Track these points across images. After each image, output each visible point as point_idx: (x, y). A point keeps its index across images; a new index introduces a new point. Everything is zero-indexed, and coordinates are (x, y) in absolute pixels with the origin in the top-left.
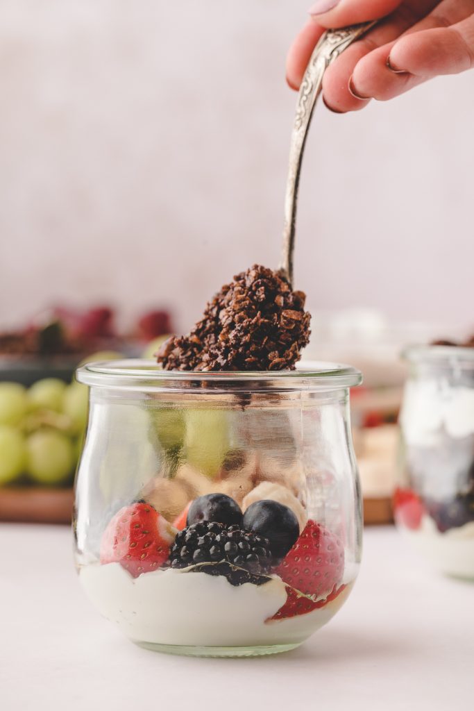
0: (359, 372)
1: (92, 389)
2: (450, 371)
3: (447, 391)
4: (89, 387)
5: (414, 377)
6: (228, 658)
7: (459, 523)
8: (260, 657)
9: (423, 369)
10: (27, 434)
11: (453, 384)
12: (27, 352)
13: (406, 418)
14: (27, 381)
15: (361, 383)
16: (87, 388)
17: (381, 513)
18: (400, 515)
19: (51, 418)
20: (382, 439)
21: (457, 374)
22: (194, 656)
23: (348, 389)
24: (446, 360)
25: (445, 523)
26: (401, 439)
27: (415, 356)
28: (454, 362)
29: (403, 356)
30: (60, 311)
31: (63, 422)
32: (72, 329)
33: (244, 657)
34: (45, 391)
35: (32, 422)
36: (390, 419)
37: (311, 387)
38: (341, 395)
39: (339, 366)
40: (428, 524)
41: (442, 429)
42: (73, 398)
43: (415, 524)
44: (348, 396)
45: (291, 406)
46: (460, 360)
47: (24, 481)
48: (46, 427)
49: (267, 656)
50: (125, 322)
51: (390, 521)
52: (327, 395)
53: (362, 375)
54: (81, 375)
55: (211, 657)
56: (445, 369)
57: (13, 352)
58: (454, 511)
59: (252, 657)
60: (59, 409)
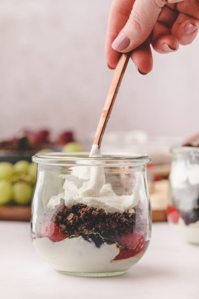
0: (150, 158)
1: (38, 165)
2: (191, 157)
3: (189, 165)
4: (37, 164)
5: (176, 160)
6: (94, 277)
7: (194, 221)
8: (108, 277)
9: (179, 156)
10: (13, 183)
11: (192, 163)
12: (13, 149)
13: (172, 177)
14: (13, 161)
15: (151, 162)
16: (36, 164)
17: (162, 217)
18: (170, 218)
19: (23, 177)
20: (162, 185)
21: (194, 158)
22: (80, 277)
23: (146, 165)
24: (189, 153)
25: (188, 221)
26: (170, 186)
27: (176, 151)
28: (192, 154)
29: (171, 151)
30: (27, 132)
31: (28, 178)
32: (32, 139)
33: (101, 277)
34: (21, 166)
35: (15, 178)
36: (165, 177)
37: (129, 164)
38: (143, 167)
39: (142, 155)
40: (181, 221)
41: (187, 181)
42: (32, 169)
43: (176, 221)
44: (146, 168)
45: (120, 172)
46: (195, 152)
47: (12, 203)
48: (21, 181)
49: (111, 277)
50: (54, 137)
51: (165, 220)
52: (137, 167)
53: (152, 159)
54: (34, 159)
55: (87, 277)
56: (189, 156)
57: (7, 149)
58: (192, 216)
59: (104, 277)
60: (27, 173)
